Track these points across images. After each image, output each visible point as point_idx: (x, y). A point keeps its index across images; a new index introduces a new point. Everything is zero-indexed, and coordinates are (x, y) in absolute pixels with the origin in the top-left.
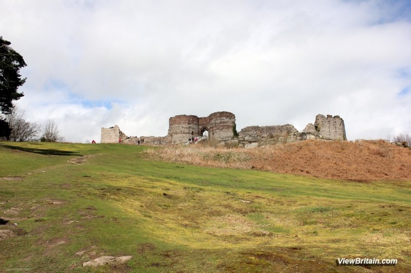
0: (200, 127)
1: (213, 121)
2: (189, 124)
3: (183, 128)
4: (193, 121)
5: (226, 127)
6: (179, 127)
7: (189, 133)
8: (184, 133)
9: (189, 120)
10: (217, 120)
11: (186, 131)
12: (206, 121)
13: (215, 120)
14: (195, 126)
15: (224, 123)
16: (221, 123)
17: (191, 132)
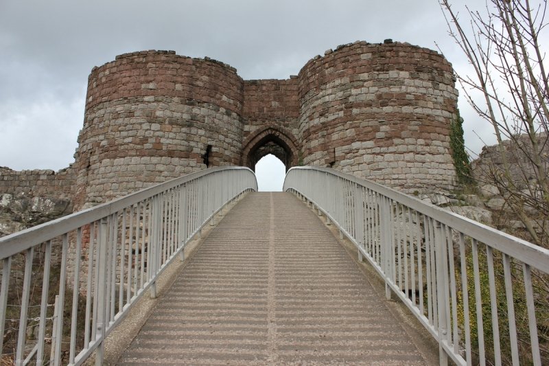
0: (251, 128)
1: (330, 94)
2: (190, 102)
3: (152, 119)
4: (214, 89)
5: (414, 126)
6: (130, 114)
7: (187, 154)
8: (157, 151)
9: (191, 83)
10: (355, 83)
11: (173, 139)
12: (279, 98)
13: (343, 87)
14: (222, 120)
15: (402, 100)
16: (383, 101)
17: (199, 149)
